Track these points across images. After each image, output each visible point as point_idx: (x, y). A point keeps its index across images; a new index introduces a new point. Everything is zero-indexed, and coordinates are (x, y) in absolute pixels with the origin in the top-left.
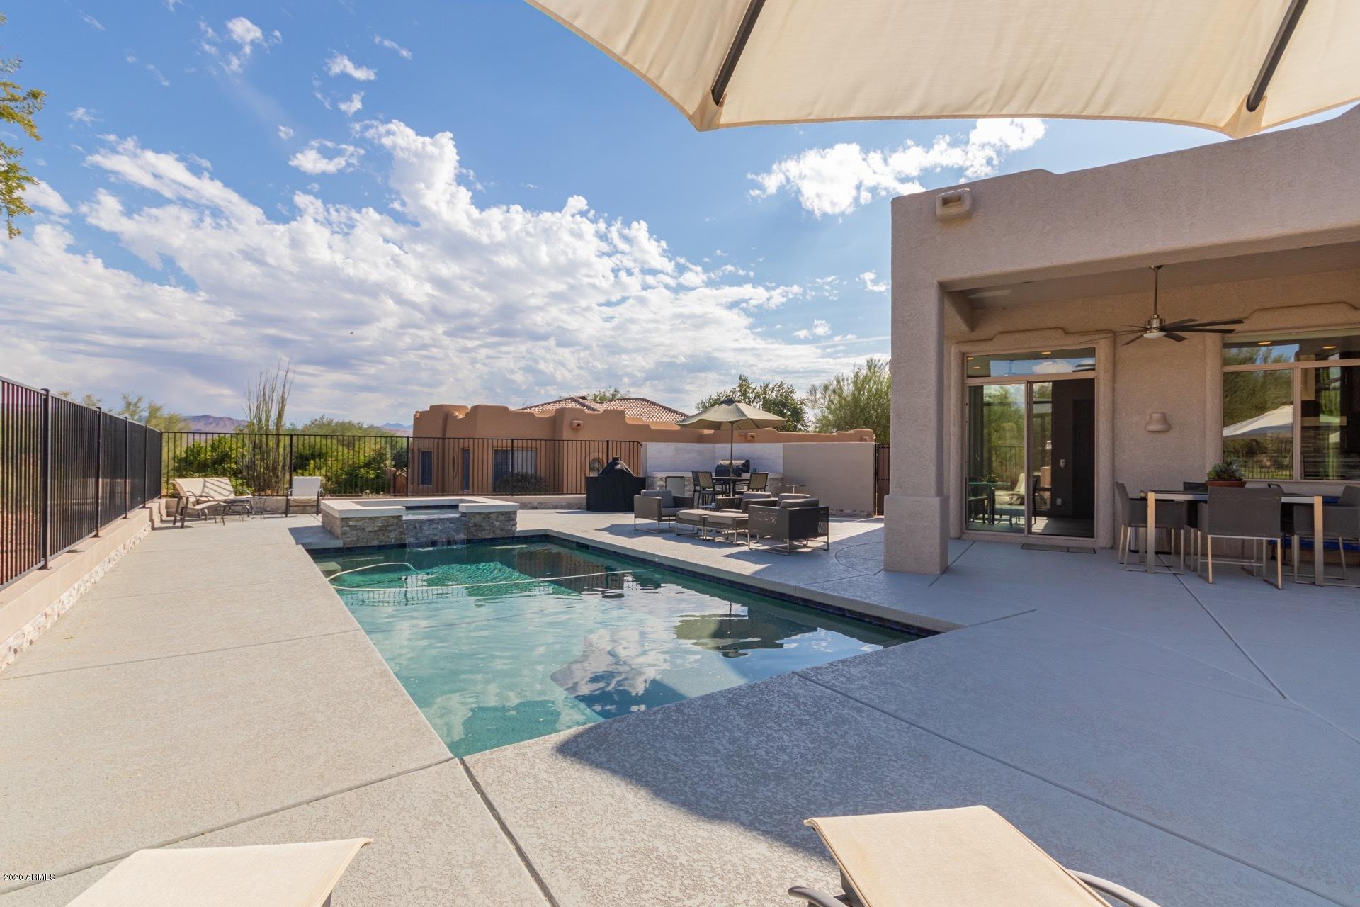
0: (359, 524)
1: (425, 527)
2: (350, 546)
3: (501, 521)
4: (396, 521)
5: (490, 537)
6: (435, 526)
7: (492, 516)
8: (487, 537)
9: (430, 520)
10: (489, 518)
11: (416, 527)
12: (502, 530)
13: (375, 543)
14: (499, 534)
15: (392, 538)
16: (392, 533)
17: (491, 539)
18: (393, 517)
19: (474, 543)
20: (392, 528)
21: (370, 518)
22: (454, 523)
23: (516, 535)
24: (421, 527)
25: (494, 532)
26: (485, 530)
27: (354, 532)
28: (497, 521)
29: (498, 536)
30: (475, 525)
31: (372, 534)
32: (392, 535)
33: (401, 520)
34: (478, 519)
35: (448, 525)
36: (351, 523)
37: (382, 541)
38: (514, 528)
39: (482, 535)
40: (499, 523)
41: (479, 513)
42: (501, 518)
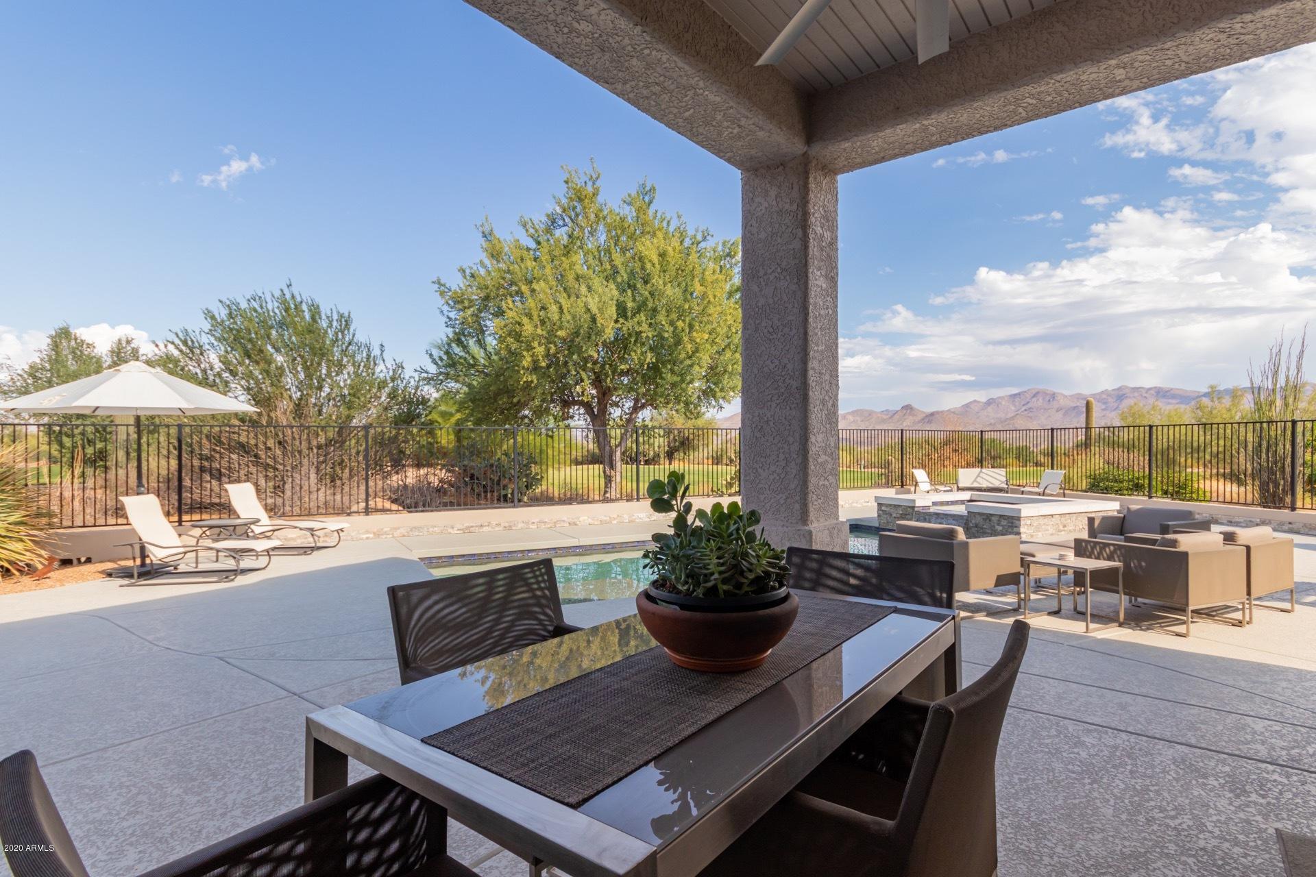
0: (888, 509)
1: (933, 520)
4: (911, 511)
6: (940, 520)
7: (993, 518)
10: (990, 520)
18: (909, 507)
22: (956, 520)
24: (929, 520)
27: (885, 516)
28: (998, 525)
30: (976, 526)
34: (979, 520)
35: (951, 521)
36: (883, 508)
41: (979, 514)
42: (1004, 523)
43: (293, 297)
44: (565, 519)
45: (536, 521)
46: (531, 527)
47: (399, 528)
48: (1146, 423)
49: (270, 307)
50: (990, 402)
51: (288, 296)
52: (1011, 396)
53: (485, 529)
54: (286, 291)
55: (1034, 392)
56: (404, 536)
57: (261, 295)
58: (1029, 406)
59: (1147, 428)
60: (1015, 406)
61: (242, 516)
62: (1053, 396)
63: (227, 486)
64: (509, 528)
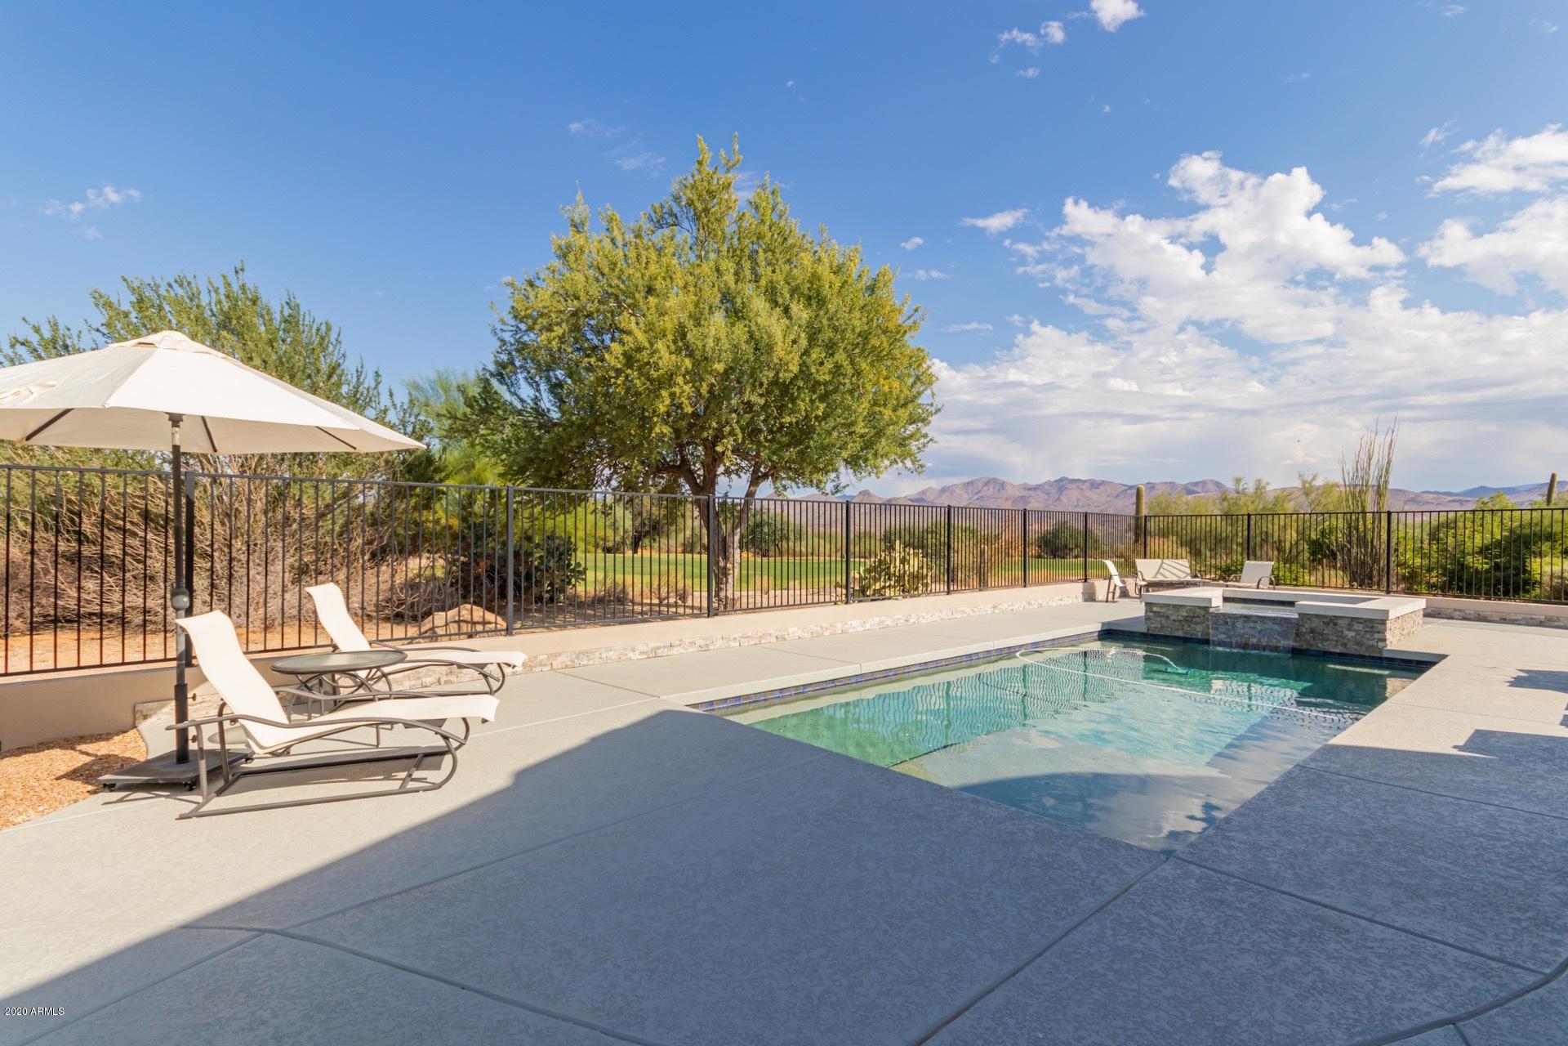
0: (1163, 610)
1: (1239, 624)
2: (1156, 633)
3: (1357, 632)
4: (1203, 612)
5: (1338, 651)
6: (1252, 624)
7: (1340, 622)
8: (1332, 650)
9: (1246, 617)
10: (1335, 624)
11: (1226, 623)
12: (1360, 644)
13: (1180, 634)
14: (1352, 649)
15: (1198, 631)
16: (1199, 626)
17: (1340, 654)
18: (1199, 608)
19: (1311, 655)
20: (1198, 620)
21: (1174, 606)
22: (1279, 624)
23: (1385, 655)
24: (1233, 624)
25: (1345, 645)
26: (1328, 640)
27: (1158, 619)
28: (1349, 630)
29: (1352, 652)
30: (1312, 631)
31: (1177, 624)
32: (1199, 628)
33: (1208, 612)
34: (1316, 624)
35: (1270, 625)
36: (1155, 609)
37: (1187, 633)
38: (1380, 644)
39: (1322, 646)
40: (1353, 634)
41: (1317, 616)
42: (1356, 627)
43: (243, 288)
44: (772, 631)
45: (736, 635)
46: (733, 644)
47: (560, 655)
48: (1245, 512)
49: (204, 302)
50: (944, 490)
51: (235, 287)
52: (964, 484)
53: (675, 651)
54: (232, 278)
55: (985, 480)
56: (567, 667)
57: (190, 279)
58: (980, 494)
59: (1246, 517)
60: (968, 494)
61: (343, 647)
62: (1003, 485)
63: (310, 590)
64: (705, 649)
